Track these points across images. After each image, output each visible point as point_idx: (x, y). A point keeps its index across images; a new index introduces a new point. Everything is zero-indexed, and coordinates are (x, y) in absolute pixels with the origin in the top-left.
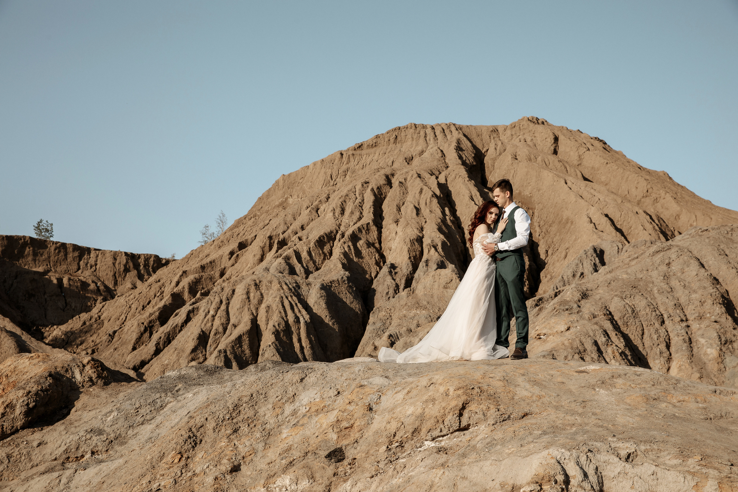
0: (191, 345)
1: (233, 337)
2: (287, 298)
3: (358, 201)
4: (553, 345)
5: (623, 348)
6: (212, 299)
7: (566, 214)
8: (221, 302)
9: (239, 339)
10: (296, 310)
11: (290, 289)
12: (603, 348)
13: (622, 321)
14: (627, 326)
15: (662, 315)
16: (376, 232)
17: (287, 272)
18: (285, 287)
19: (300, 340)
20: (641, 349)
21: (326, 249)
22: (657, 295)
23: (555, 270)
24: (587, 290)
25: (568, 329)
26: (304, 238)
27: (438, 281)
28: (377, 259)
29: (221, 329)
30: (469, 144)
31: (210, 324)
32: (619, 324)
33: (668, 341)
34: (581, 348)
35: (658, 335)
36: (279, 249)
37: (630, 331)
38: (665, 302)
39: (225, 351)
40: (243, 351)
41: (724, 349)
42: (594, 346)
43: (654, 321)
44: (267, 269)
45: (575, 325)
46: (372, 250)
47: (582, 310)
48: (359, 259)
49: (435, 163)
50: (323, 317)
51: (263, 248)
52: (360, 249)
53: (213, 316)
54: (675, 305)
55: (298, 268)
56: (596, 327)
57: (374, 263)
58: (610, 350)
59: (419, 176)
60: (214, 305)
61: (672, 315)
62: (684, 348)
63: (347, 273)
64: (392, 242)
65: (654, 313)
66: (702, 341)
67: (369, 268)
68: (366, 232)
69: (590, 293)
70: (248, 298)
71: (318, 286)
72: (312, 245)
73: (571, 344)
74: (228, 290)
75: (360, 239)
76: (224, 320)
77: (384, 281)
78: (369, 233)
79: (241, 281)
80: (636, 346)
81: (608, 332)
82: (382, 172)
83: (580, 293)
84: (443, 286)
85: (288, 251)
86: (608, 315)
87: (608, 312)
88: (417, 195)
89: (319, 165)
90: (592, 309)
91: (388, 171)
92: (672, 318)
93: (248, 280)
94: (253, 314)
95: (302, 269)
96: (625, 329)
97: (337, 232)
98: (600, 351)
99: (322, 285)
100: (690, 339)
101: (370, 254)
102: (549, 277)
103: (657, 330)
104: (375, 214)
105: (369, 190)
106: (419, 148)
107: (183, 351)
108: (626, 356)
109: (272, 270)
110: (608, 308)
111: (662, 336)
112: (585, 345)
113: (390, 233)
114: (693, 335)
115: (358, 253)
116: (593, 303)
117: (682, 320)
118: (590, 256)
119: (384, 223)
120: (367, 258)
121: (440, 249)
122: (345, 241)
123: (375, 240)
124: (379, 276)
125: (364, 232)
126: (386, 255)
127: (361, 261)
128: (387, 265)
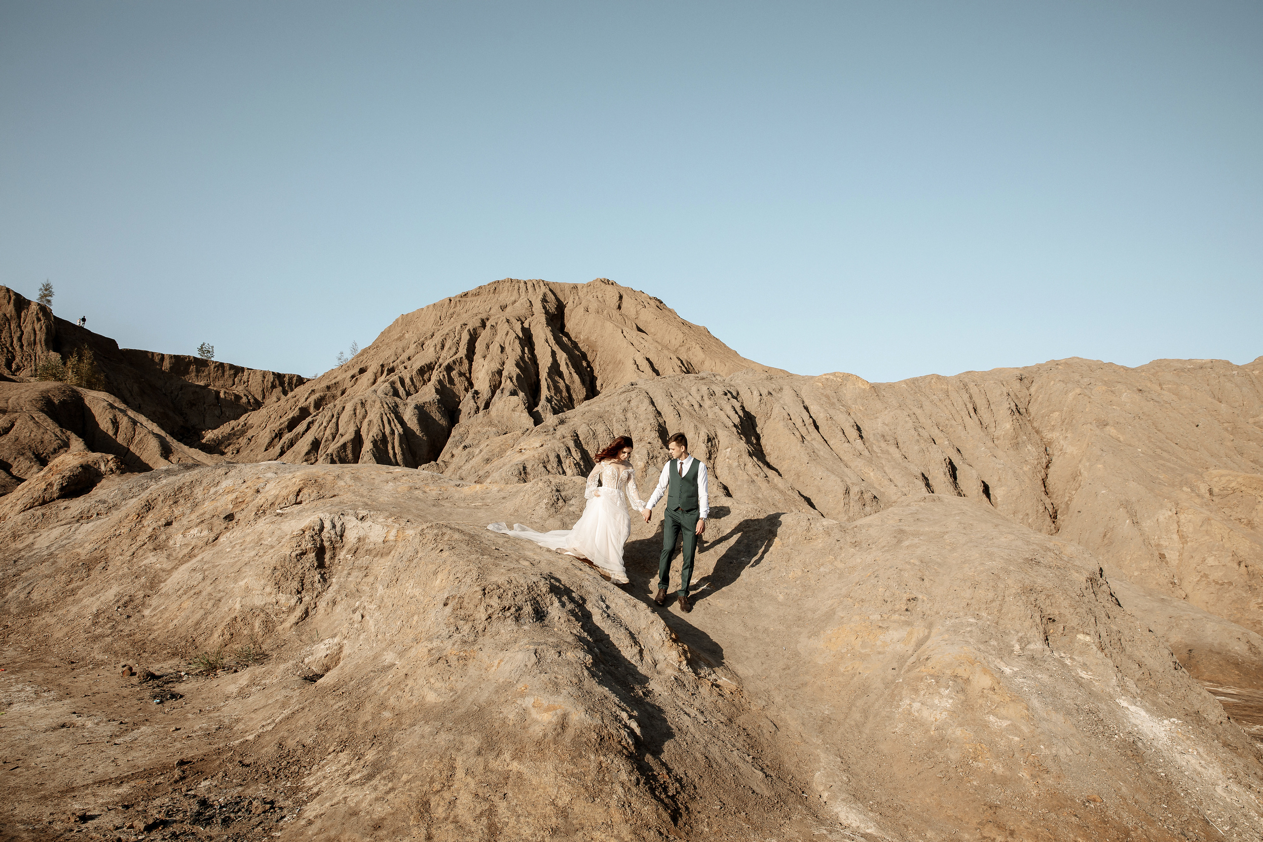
0: (306, 449)
1: (339, 444)
2: (386, 414)
3: (456, 339)
4: (527, 456)
5: (578, 460)
6: (326, 414)
7: (620, 356)
8: (333, 416)
9: (344, 446)
10: (392, 424)
11: (389, 408)
12: (563, 460)
13: (585, 441)
14: (588, 444)
16: (468, 365)
17: (391, 394)
18: (385, 406)
19: (393, 448)
21: (426, 376)
22: (614, 423)
25: (542, 446)
26: (409, 367)
27: (508, 405)
29: (330, 438)
30: (553, 297)
31: (322, 433)
32: (582, 444)
34: (546, 460)
36: (388, 374)
37: (588, 447)
39: (332, 455)
40: (346, 455)
41: (649, 463)
42: (556, 458)
44: (375, 391)
45: (547, 443)
46: (463, 378)
47: (556, 433)
48: (451, 385)
49: (524, 311)
50: (415, 430)
51: (376, 374)
52: (453, 378)
53: (326, 427)
55: (401, 391)
56: (562, 445)
57: (463, 389)
58: (568, 461)
59: (508, 321)
60: (327, 419)
63: (438, 396)
64: (479, 373)
66: (637, 456)
67: (458, 392)
68: (459, 365)
69: (568, 421)
70: (355, 413)
71: (413, 405)
72: (414, 373)
73: (539, 456)
74: (339, 407)
75: (454, 370)
76: (333, 431)
77: (469, 403)
78: (462, 365)
79: (351, 400)
81: (570, 448)
82: (480, 316)
83: (561, 421)
84: (511, 410)
85: (394, 377)
86: (575, 437)
87: (575, 435)
88: (504, 336)
89: (431, 308)
90: (564, 432)
91: (484, 316)
93: (356, 400)
94: (357, 426)
95: (404, 392)
96: (585, 445)
97: (436, 363)
98: (560, 462)
99: (417, 405)
101: (461, 382)
104: (467, 350)
105: (466, 331)
106: (513, 299)
107: (299, 454)
108: (580, 465)
109: (378, 392)
110: (577, 432)
112: (550, 457)
113: (478, 366)
115: (451, 381)
116: (567, 428)
119: (475, 358)
120: (458, 385)
121: (515, 380)
122: (441, 370)
123: (466, 371)
124: (465, 399)
125: (457, 364)
126: (473, 383)
127: (453, 387)
128: (473, 391)
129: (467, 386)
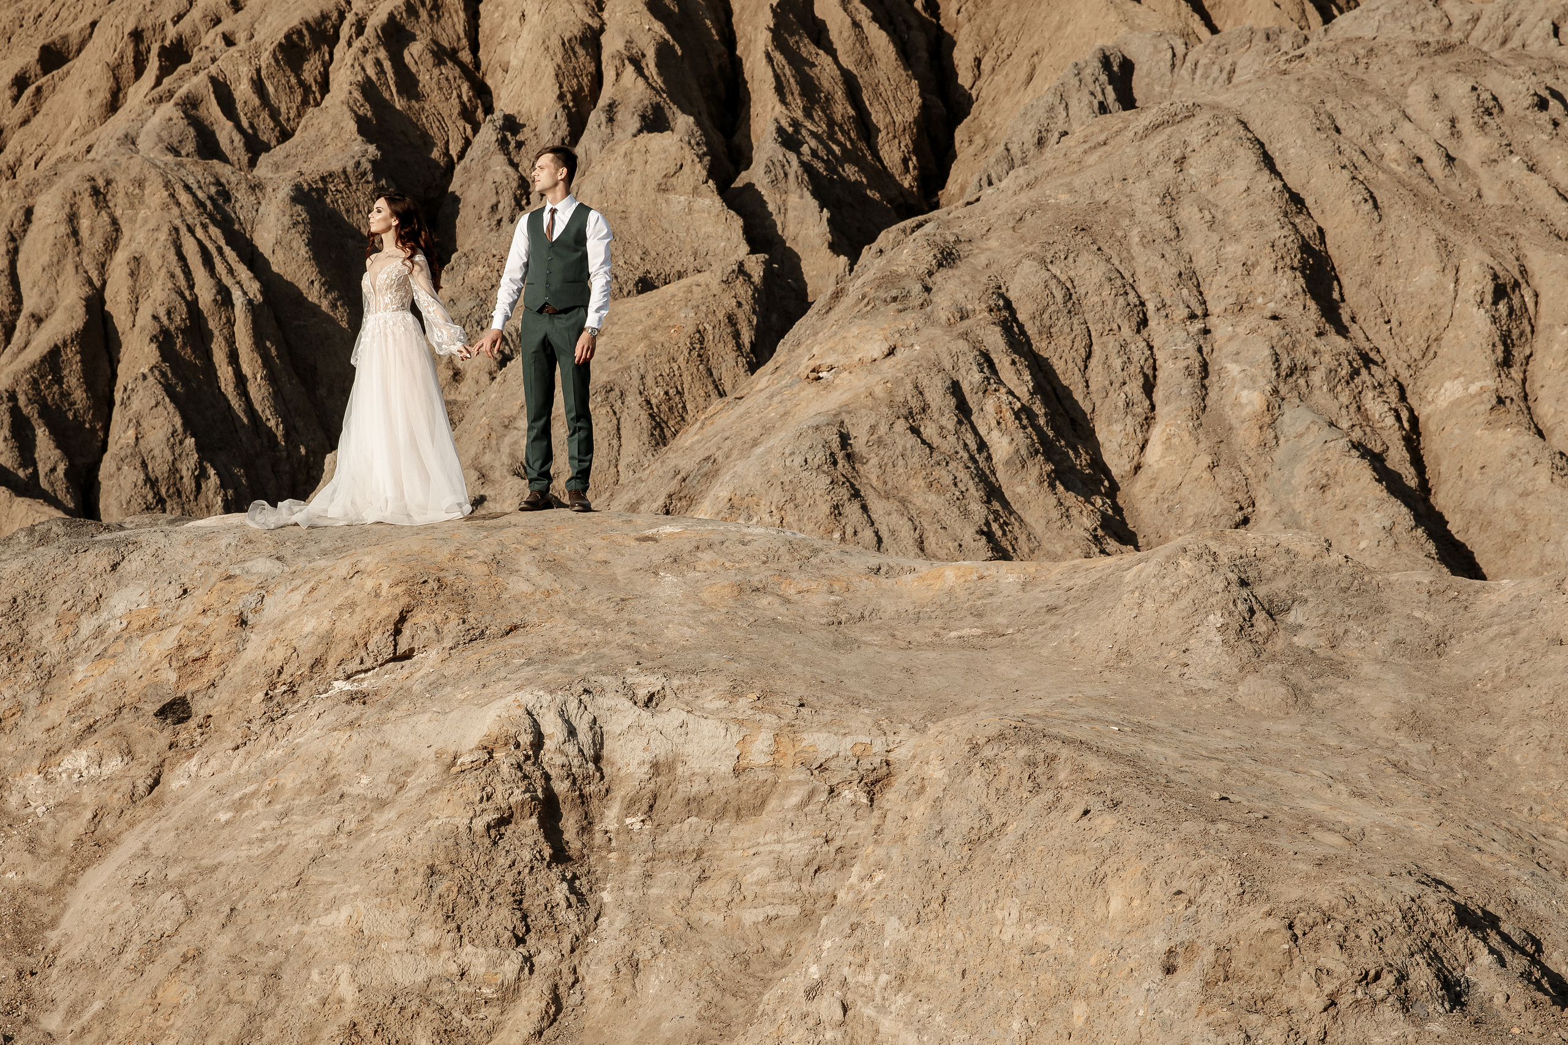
1: (35, 353)
2: (191, 230)
4: (846, 397)
5: (1025, 397)
9: (53, 358)
10: (220, 267)
11: (199, 204)
12: (972, 401)
13: (1038, 323)
14: (1050, 335)
15: (1142, 304)
16: (462, 14)
17: (190, 147)
18: (184, 197)
19: (233, 357)
20: (1078, 395)
21: (311, 69)
22: (1136, 250)
23: (998, 119)
24: (958, 241)
25: (891, 352)
26: (241, 37)
27: (640, 168)
28: (465, 99)
32: (1029, 333)
33: (1149, 372)
34: (914, 404)
35: (1125, 358)
36: (165, 71)
37: (1055, 350)
38: (1156, 269)
39: (13, 396)
40: (65, 395)
41: (1283, 390)
42: (949, 397)
43: (1119, 321)
44: (129, 139)
45: (908, 342)
46: (450, 70)
47: (935, 299)
48: (409, 100)
50: (303, 286)
51: (115, 70)
52: (414, 69)
54: (1180, 274)
55: (225, 132)
56: (962, 345)
57: (456, 111)
58: (990, 403)
61: (1169, 303)
62: (1184, 392)
63: (372, 148)
64: (510, 44)
65: (1121, 300)
66: (1233, 369)
67: (442, 127)
68: (431, 16)
69: (964, 248)
70: (75, 233)
71: (285, 190)
72: (265, 58)
73: (890, 392)
74: (10, 209)
75: (413, 38)
77: (486, 169)
78: (439, 17)
79: (50, 183)
80: (1067, 388)
81: (993, 356)
83: (936, 251)
84: (654, 185)
85: (191, 80)
86: (999, 310)
87: (1001, 303)
90: (960, 297)
92: (1168, 310)
93: (72, 178)
94: (90, 282)
95: (237, 138)
96: (1044, 344)
97: (342, 16)
99: (298, 187)
100: (1205, 366)
101: (445, 85)
102: (979, 141)
103: (1124, 346)
108: (1032, 417)
109: (144, 143)
110: (1004, 290)
111: (1136, 359)
112: (927, 394)
113: (503, 16)
114: (1215, 354)
115: (408, 83)
116: (967, 279)
117: (1193, 316)
118: (1090, 80)
120: (435, 97)
121: (651, 68)
122: (366, 44)
123: (459, 39)
124: (470, 153)
125: (424, 15)
126: (492, 88)
127: (417, 106)
128: (493, 121)
129: (470, 100)
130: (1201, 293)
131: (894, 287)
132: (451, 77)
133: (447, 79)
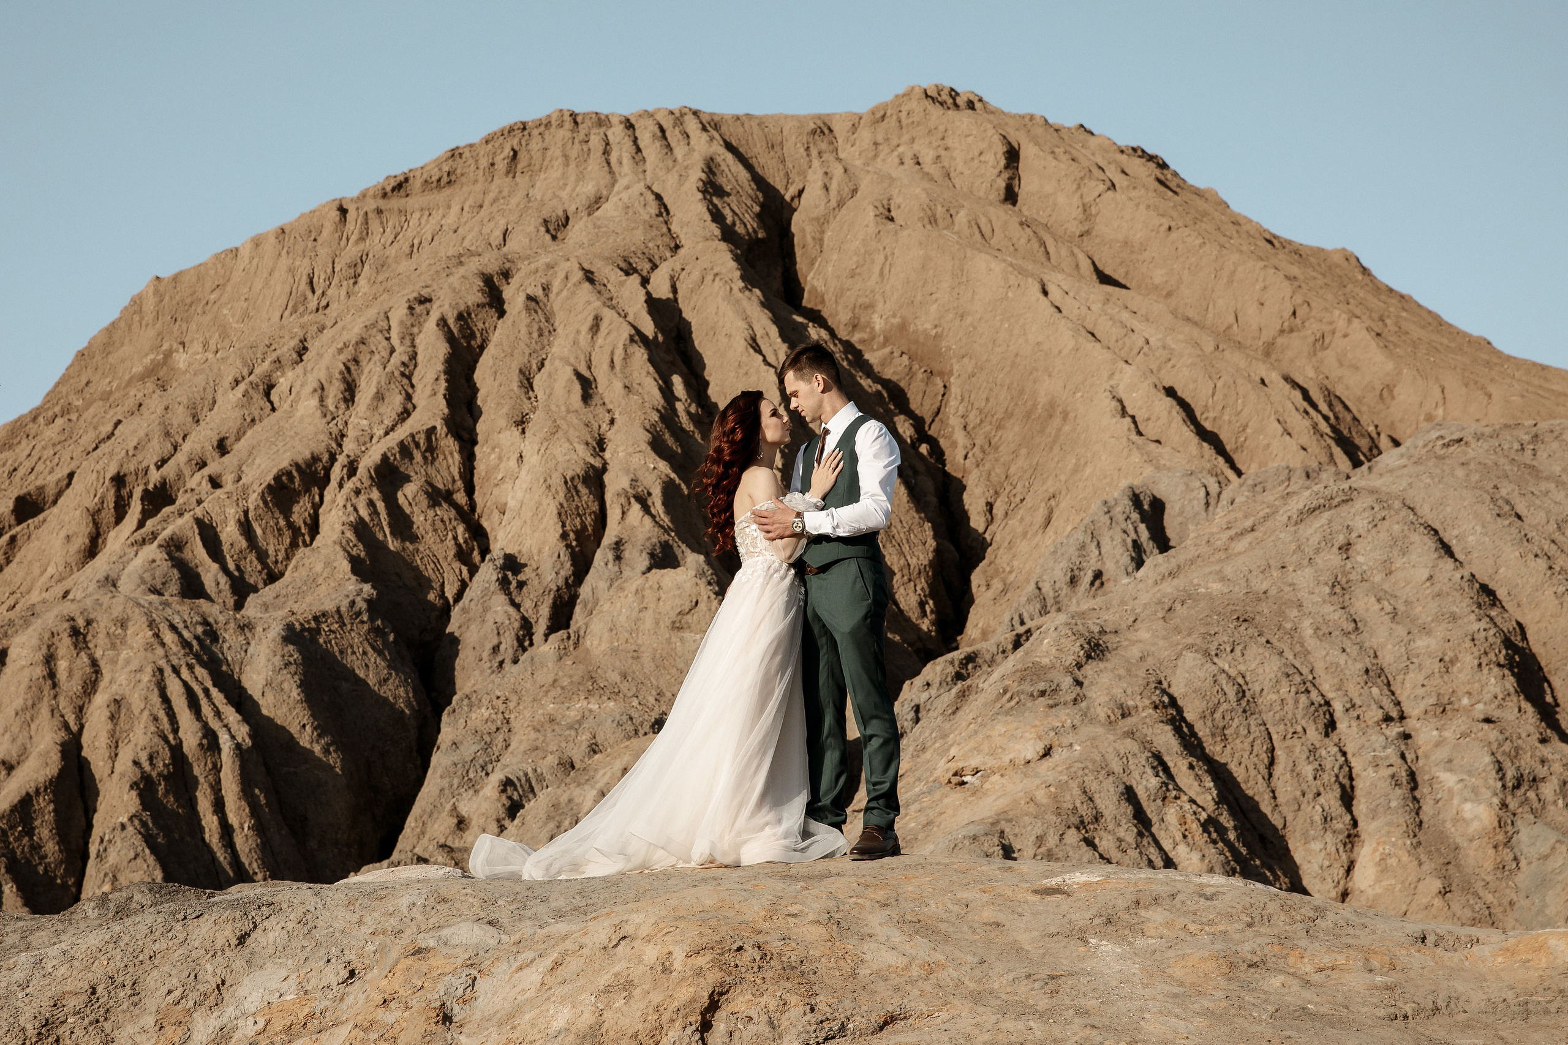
2: (176, 671)
3: (397, 359)
4: (1002, 803)
5: (1211, 806)
9: (23, 808)
10: (206, 710)
11: (185, 644)
12: (1150, 809)
13: (1209, 724)
14: (1225, 738)
15: (1328, 703)
16: (457, 456)
17: (174, 588)
18: (169, 637)
19: (219, 805)
20: (1266, 807)
21: (300, 512)
22: (1311, 643)
23: (1016, 562)
24: (1103, 632)
25: (1047, 753)
26: (228, 480)
27: (652, 606)
28: (461, 540)
30: (744, 175)
32: (1200, 734)
33: (1346, 782)
34: (1085, 811)
35: (1316, 765)
36: (147, 515)
37: (1233, 754)
38: (1337, 665)
40: (36, 848)
41: (1513, 804)
42: (1123, 803)
43: (1303, 723)
44: (111, 582)
45: (1065, 741)
46: (445, 512)
47: (1089, 694)
48: (403, 541)
49: (639, 235)
50: (294, 729)
51: (95, 515)
52: (408, 511)
54: (1367, 671)
55: (210, 574)
56: (1130, 745)
57: (451, 553)
58: (1171, 814)
59: (589, 277)
61: (1358, 702)
62: (1394, 804)
63: (367, 588)
64: (508, 485)
65: (1303, 699)
66: (1448, 779)
67: (437, 569)
68: (425, 458)
69: (1110, 640)
70: (52, 675)
71: (276, 629)
72: (253, 500)
73: (1055, 798)
75: (407, 479)
77: (486, 610)
78: (434, 459)
79: (27, 623)
80: (1251, 798)
81: (1166, 758)
82: (473, 265)
83: (1082, 641)
84: (668, 622)
85: (175, 523)
86: (1165, 707)
87: (1166, 699)
88: (584, 337)
89: (269, 247)
90: (1117, 691)
91: (491, 265)
92: (1359, 712)
93: (51, 618)
94: (66, 726)
95: (223, 579)
96: (1218, 748)
97: (333, 458)
98: (1142, 819)
99: (290, 626)
100: (1412, 775)
101: (440, 527)
102: (997, 584)
103: (1313, 751)
104: (451, 398)
105: (431, 325)
106: (588, 189)
108: (1221, 833)
109: (126, 585)
110: (1165, 685)
111: (1328, 767)
112: (1098, 801)
113: (500, 458)
114: (1421, 762)
115: (402, 525)
116: (1122, 672)
117: (1388, 719)
118: (1121, 518)
119: (481, 427)
120: (429, 539)
121: (658, 507)
122: (359, 485)
123: (454, 481)
124: (468, 594)
125: (418, 456)
126: (488, 530)
127: (411, 548)
128: (493, 560)
129: (466, 542)
130: (1393, 693)
131: (1040, 679)
132: (446, 518)
133: (442, 521)
